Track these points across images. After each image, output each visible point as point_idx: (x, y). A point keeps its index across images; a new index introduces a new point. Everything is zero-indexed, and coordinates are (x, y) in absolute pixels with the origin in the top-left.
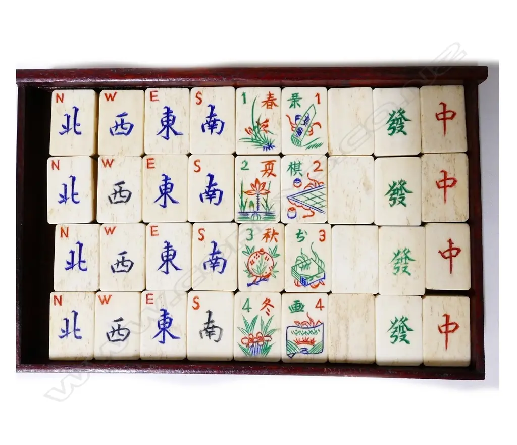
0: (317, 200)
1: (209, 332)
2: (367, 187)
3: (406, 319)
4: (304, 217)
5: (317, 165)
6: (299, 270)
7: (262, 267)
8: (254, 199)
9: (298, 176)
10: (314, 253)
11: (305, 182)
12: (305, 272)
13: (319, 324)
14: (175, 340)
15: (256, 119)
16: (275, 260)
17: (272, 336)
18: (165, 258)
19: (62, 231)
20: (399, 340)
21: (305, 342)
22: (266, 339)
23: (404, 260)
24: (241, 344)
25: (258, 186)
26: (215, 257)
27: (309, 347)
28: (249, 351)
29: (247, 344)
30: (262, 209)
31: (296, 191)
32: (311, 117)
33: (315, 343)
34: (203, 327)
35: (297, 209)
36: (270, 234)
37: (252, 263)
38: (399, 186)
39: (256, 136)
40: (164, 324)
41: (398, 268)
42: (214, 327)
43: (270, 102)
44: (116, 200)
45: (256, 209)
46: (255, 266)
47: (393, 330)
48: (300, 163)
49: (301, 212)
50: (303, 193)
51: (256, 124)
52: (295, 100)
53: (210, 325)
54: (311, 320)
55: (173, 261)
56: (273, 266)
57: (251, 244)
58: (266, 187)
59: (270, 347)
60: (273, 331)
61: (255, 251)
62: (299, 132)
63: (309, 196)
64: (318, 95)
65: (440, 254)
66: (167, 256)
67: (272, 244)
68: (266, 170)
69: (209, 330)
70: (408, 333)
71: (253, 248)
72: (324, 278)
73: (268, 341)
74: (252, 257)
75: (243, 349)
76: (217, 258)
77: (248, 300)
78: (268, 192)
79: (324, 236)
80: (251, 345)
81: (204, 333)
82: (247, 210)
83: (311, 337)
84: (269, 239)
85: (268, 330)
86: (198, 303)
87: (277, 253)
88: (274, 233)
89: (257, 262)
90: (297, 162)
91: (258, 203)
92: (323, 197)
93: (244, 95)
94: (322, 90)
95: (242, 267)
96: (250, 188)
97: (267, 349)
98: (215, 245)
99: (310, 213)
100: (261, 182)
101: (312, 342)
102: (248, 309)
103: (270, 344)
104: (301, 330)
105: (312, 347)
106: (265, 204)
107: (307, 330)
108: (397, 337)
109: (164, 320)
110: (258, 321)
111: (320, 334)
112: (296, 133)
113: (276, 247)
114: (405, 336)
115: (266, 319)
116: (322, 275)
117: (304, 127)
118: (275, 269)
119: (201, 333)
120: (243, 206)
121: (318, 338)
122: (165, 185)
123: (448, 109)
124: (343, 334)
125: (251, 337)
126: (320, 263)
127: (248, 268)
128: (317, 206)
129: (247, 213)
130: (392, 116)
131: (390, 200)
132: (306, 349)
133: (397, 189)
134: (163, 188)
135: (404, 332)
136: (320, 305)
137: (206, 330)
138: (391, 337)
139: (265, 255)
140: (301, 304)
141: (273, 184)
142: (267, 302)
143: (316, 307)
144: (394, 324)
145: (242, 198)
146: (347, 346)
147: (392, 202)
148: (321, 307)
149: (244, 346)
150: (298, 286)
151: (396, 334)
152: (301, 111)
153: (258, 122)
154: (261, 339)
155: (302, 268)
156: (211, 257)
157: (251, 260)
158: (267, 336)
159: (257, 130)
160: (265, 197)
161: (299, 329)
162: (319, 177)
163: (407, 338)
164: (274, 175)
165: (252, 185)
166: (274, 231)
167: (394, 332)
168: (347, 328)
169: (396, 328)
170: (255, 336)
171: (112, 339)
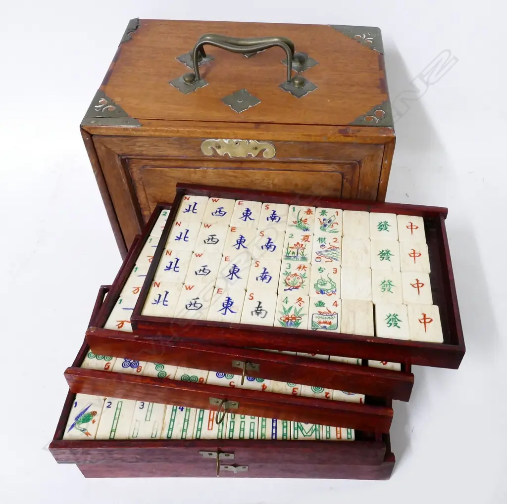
0: (335, 255)
1: (258, 313)
2: (366, 252)
3: (397, 315)
4: (326, 262)
5: (335, 240)
6: (319, 286)
7: (295, 282)
8: (295, 251)
9: (323, 243)
10: (330, 279)
11: (327, 246)
12: (323, 287)
13: (335, 314)
14: (233, 313)
15: (300, 218)
16: (304, 279)
17: (302, 317)
18: (231, 272)
19: (168, 252)
20: (393, 325)
21: (325, 322)
22: (297, 318)
23: (388, 286)
24: (280, 320)
25: (298, 245)
26: (264, 275)
27: (328, 326)
28: (285, 324)
29: (284, 321)
30: (299, 255)
31: (322, 250)
32: (332, 221)
33: (332, 324)
34: (254, 310)
35: (322, 258)
36: (302, 267)
37: (289, 279)
38: (386, 252)
39: (299, 225)
40: (227, 305)
41: (385, 289)
42: (261, 310)
43: (309, 212)
44: (209, 242)
45: (296, 255)
46: (290, 281)
47: (388, 320)
48: (325, 238)
49: (324, 259)
50: (326, 251)
51: (299, 220)
52: (323, 213)
53: (259, 309)
54: (329, 311)
55: (236, 274)
56: (302, 282)
57: (289, 271)
58: (304, 246)
59: (300, 323)
60: (303, 315)
61: (292, 274)
62: (325, 226)
63: (330, 253)
64: (337, 212)
65: (411, 286)
66: (233, 271)
67: (302, 272)
68: (304, 239)
69: (258, 311)
70: (398, 322)
71: (290, 273)
72: (336, 291)
73: (299, 320)
74: (289, 277)
75: (281, 323)
76: (266, 276)
77: (287, 298)
78: (304, 249)
79: (336, 271)
80: (287, 321)
81: (254, 313)
82: (290, 255)
83: (329, 320)
84: (300, 270)
85: (300, 314)
86: (252, 297)
87: (305, 276)
88: (304, 267)
89: (292, 279)
90: (323, 238)
91: (297, 253)
92: (338, 254)
93: (294, 208)
94: (340, 211)
95: (282, 280)
96: (293, 246)
97: (298, 324)
98: (265, 269)
99: (330, 260)
100: (300, 244)
101: (330, 323)
102: (287, 302)
103: (300, 321)
104: (322, 316)
105: (329, 326)
106: (302, 254)
107: (327, 317)
108: (391, 324)
109: (228, 303)
110: (293, 309)
111: (336, 319)
112: (323, 226)
113: (305, 273)
114: (397, 324)
115: (298, 308)
116: (334, 290)
117: (328, 224)
118: (304, 284)
119: (252, 313)
120: (288, 253)
121: (334, 321)
122: (241, 240)
123: (413, 225)
124: (351, 319)
125: (287, 316)
126: (333, 284)
127: (286, 281)
128: (335, 257)
129: (290, 257)
130: (380, 224)
131: (381, 257)
132: (325, 327)
133: (385, 253)
134: (239, 241)
135: (395, 321)
136: (335, 304)
137: (256, 311)
138: (387, 323)
139: (297, 277)
140: (323, 303)
141: (308, 245)
142: (300, 299)
143: (333, 305)
144: (389, 317)
145: (287, 249)
146: (354, 327)
147: (382, 259)
148: (336, 305)
149: (283, 321)
150: (318, 293)
151: (391, 322)
152: (327, 217)
153: (301, 220)
154: (294, 318)
155: (322, 285)
156: (262, 275)
157: (288, 278)
158: (299, 317)
159: (300, 222)
160: (302, 251)
161: (321, 316)
162: (336, 245)
163: (398, 325)
164: (309, 242)
165: (295, 245)
166: (304, 266)
167: (389, 321)
168: (355, 316)
169: (391, 319)
170: (290, 316)
171: (189, 308)
